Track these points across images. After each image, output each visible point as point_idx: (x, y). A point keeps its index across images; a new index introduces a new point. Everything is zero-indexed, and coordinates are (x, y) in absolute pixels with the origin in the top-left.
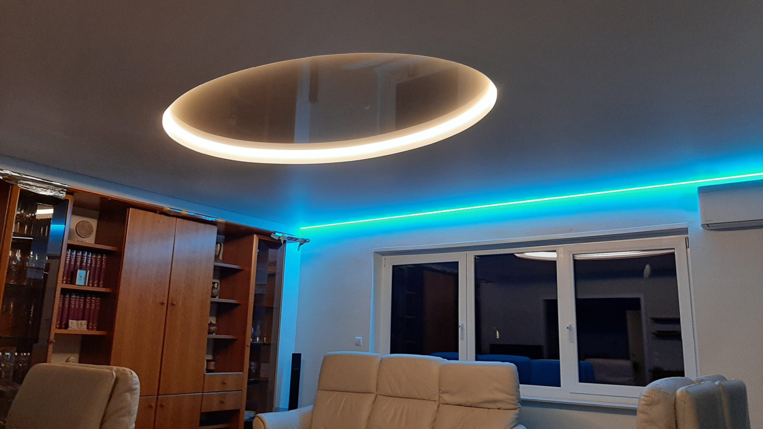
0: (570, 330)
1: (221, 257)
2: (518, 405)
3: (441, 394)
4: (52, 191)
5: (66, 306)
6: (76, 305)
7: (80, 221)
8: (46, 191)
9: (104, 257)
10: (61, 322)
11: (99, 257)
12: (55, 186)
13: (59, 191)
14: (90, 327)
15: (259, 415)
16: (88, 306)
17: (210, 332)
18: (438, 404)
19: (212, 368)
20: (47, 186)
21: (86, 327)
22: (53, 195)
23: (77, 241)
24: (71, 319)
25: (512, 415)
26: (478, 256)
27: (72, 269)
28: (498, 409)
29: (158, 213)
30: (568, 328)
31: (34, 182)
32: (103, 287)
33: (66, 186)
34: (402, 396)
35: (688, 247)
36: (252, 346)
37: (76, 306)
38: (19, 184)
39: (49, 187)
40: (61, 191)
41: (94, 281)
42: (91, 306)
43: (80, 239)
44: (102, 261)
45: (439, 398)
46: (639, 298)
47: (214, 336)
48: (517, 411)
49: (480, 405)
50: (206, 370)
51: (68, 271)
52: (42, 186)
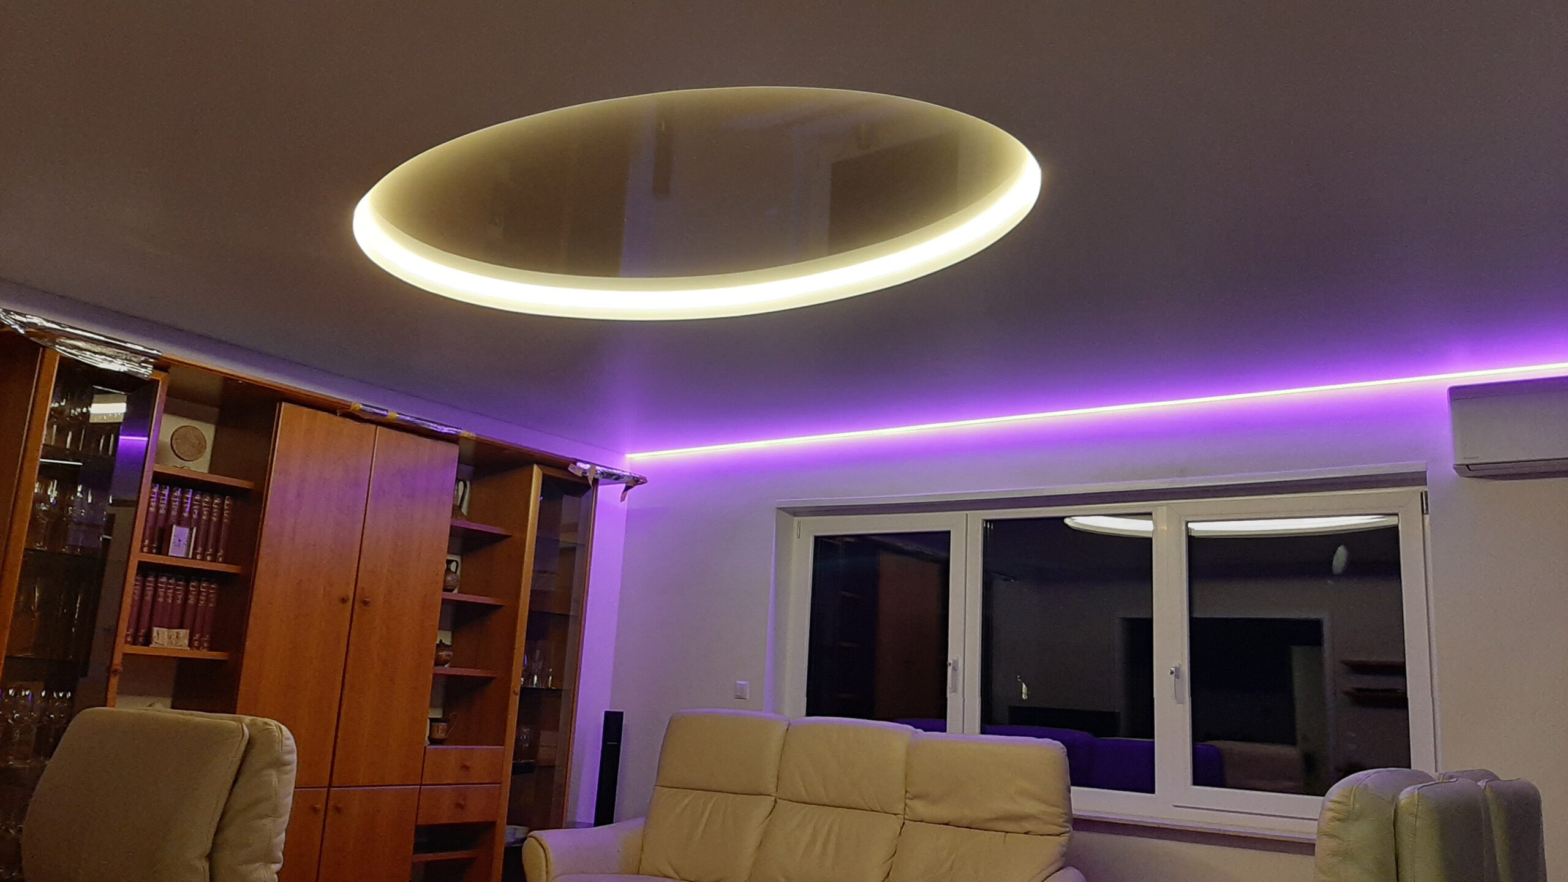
0: (1177, 677)
1: (464, 510)
2: (1068, 827)
3: (907, 801)
4: (125, 361)
5: (149, 598)
6: (168, 597)
7: (177, 427)
8: (112, 361)
9: (227, 502)
10: (137, 630)
11: (216, 501)
12: (131, 353)
13: (139, 364)
14: (196, 644)
15: (535, 833)
16: (191, 601)
17: (439, 662)
18: (903, 821)
19: (440, 735)
20: (114, 352)
21: (187, 642)
22: (126, 370)
23: (173, 466)
24: (156, 627)
25: (1053, 847)
26: (991, 521)
27: (160, 524)
28: (1026, 833)
29: (338, 414)
30: (1172, 673)
31: (89, 342)
32: (224, 562)
33: (155, 352)
34: (829, 804)
35: (1425, 512)
36: (525, 691)
37: (168, 599)
38: (57, 346)
39: (118, 353)
40: (143, 362)
41: (205, 550)
42: (198, 600)
43: (179, 463)
44: (222, 510)
45: (905, 810)
46: (1321, 618)
47: (447, 669)
48: (1063, 839)
49: (988, 825)
50: (429, 738)
51: (153, 528)
52: (104, 350)
